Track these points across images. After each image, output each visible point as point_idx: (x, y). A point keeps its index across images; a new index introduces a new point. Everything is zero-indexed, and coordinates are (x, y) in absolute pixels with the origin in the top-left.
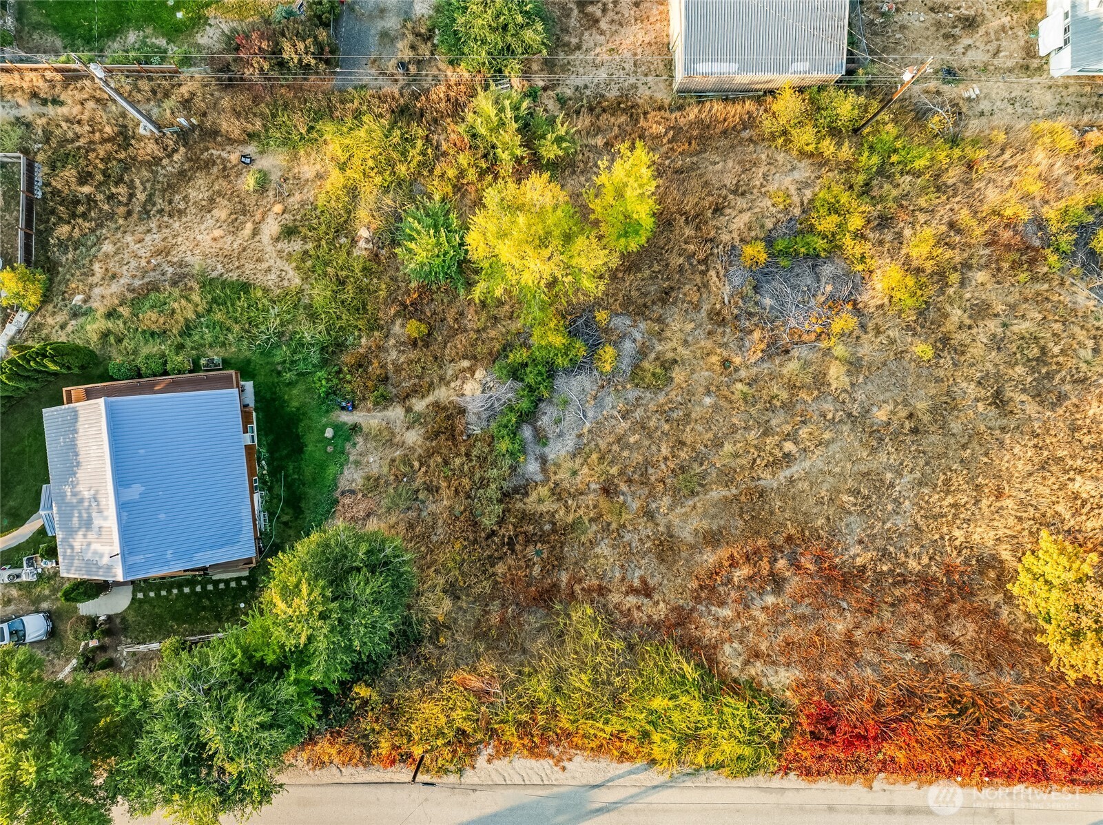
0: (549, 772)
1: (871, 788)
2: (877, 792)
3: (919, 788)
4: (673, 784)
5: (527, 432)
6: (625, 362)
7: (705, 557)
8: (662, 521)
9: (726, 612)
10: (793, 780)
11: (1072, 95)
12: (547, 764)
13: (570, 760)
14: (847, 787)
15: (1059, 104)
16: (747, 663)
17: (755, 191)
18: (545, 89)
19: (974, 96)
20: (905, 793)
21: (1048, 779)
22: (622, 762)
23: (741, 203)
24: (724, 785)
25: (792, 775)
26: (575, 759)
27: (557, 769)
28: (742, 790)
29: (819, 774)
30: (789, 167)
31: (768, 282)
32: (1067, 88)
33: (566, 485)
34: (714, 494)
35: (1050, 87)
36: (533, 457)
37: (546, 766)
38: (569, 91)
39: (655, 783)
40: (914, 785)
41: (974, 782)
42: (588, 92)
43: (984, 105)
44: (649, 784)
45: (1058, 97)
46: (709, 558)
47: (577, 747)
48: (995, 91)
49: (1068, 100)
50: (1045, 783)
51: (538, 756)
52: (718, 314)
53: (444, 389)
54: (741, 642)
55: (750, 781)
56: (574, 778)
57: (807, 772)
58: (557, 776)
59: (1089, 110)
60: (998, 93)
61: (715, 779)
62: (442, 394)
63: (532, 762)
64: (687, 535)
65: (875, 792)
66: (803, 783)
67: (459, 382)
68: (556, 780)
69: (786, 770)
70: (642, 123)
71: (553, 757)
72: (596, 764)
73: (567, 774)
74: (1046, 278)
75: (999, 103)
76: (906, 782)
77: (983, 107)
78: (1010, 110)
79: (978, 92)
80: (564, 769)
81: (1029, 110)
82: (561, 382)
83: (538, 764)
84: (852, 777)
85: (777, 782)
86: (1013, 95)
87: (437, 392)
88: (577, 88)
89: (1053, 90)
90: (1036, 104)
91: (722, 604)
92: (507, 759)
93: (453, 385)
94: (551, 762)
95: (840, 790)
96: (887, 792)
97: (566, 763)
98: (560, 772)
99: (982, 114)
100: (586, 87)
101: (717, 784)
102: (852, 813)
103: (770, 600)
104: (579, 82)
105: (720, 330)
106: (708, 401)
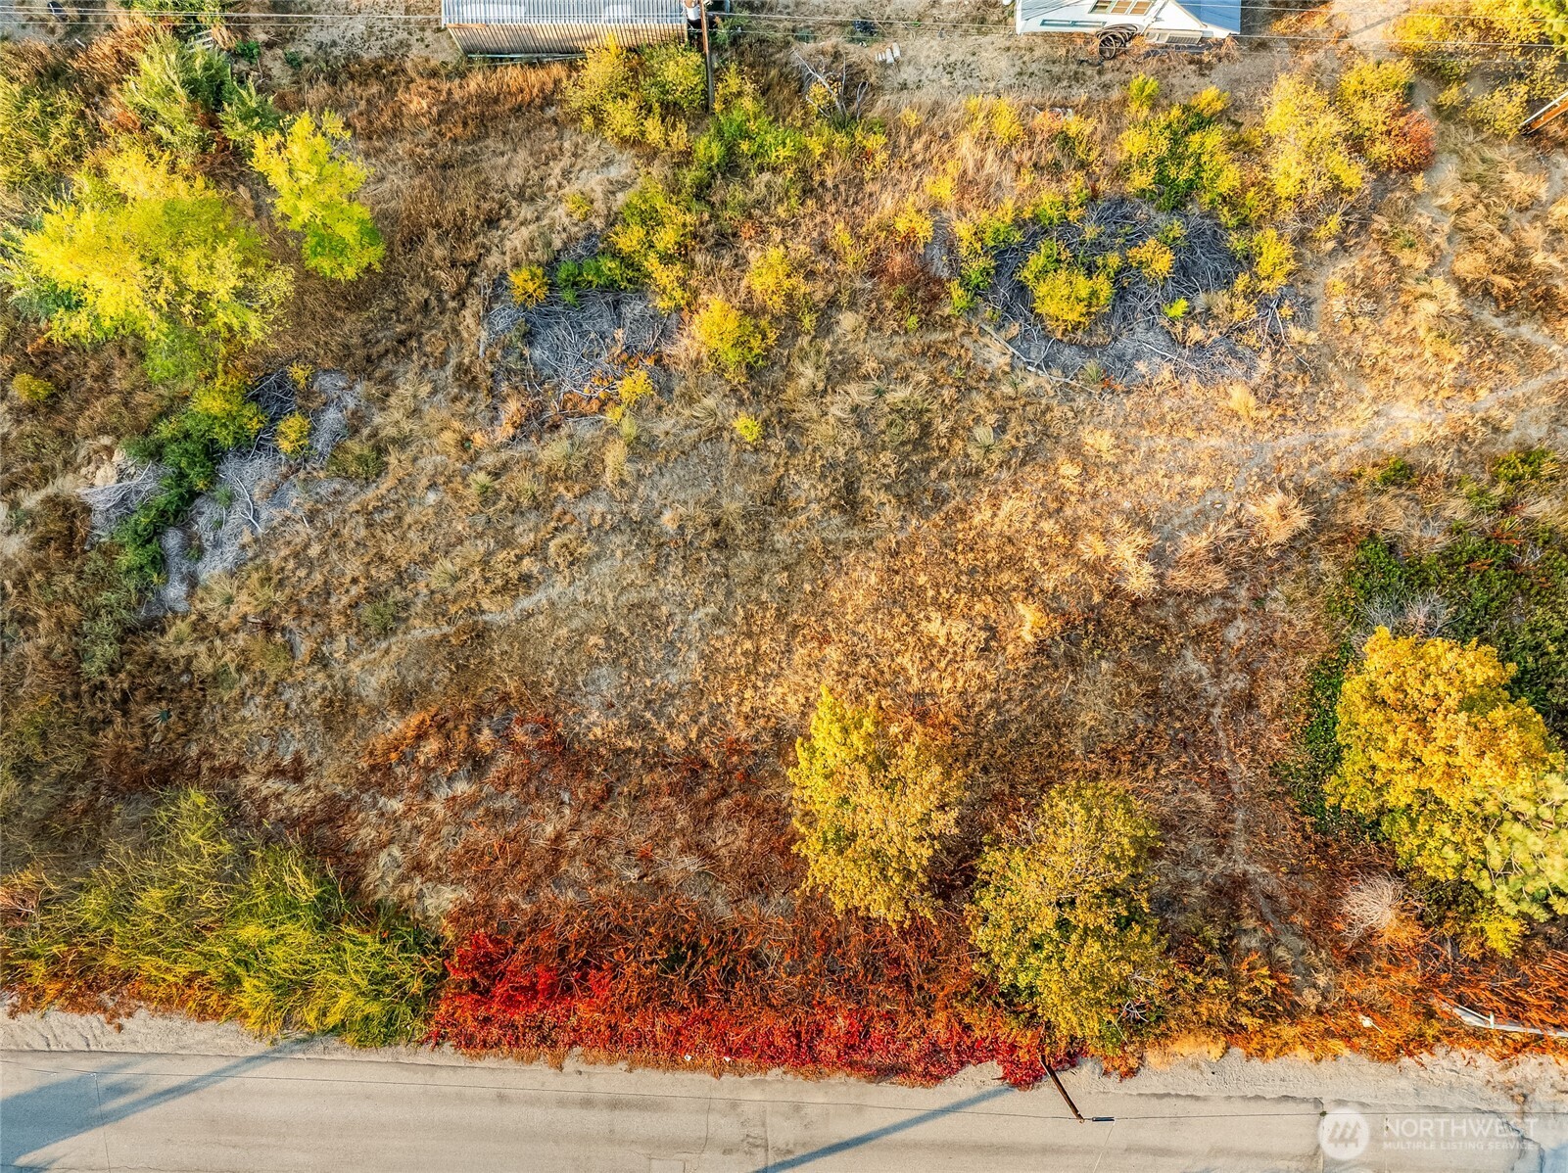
0: (97, 1032)
1: (561, 1068)
2: (569, 1074)
3: (630, 1071)
4: (277, 1055)
5: (173, 540)
6: (322, 440)
7: (389, 725)
8: (338, 671)
9: (396, 805)
10: (448, 1054)
11: (1038, 60)
12: (95, 1021)
13: (130, 1015)
14: (526, 1067)
15: (1020, 74)
16: (404, 879)
17: (549, 195)
18: (269, 45)
19: (890, 60)
20: (612, 1078)
21: (815, 1060)
22: (204, 1019)
23: (526, 211)
24: (350, 1058)
25: (447, 1046)
26: (136, 1015)
27: (109, 1028)
28: (374, 1066)
29: (484, 1046)
30: (603, 160)
31: (549, 326)
32: (1031, 50)
33: (213, 618)
34: (417, 633)
35: (1008, 49)
36: (178, 577)
37: (95, 1024)
38: (308, 50)
39: (251, 1053)
40: (623, 1065)
41: (709, 1063)
42: (337, 52)
43: (908, 74)
44: (241, 1053)
45: (1019, 63)
46: (397, 726)
47: (140, 996)
48: (925, 53)
49: (1034, 67)
50: (811, 1066)
51: (81, 1009)
52: (467, 371)
53: (70, 477)
54: (403, 849)
55: (385, 1054)
56: (134, 1042)
57: (467, 1042)
58: (111, 1039)
59: (1065, 83)
60: (928, 57)
61: (337, 1049)
62: (66, 485)
63: (75, 1018)
64: (371, 692)
65: (566, 1075)
66: (462, 1058)
67: (92, 468)
68: (108, 1044)
69: (439, 1039)
70: (401, 96)
71: (105, 1010)
72: (167, 1022)
73: (124, 1036)
74: (946, 323)
75: (929, 71)
76: (611, 1062)
77: (905, 76)
78: (945, 81)
79: (897, 53)
80: (120, 1028)
81: (975, 83)
82: (229, 469)
83: (83, 1021)
84: (533, 1052)
85: (425, 1056)
86: (952, 59)
87: (59, 481)
88: (320, 46)
89: (1012, 52)
90: (985, 73)
91: (393, 793)
92: (37, 1014)
93: (83, 471)
94: (102, 1017)
95: (516, 1071)
96: (586, 1076)
97: (123, 1020)
98: (115, 1033)
99: (904, 86)
100: (334, 44)
101: (339, 1056)
102: (532, 1104)
103: (462, 787)
104: (325, 37)
105: (468, 396)
106: (432, 498)
